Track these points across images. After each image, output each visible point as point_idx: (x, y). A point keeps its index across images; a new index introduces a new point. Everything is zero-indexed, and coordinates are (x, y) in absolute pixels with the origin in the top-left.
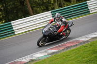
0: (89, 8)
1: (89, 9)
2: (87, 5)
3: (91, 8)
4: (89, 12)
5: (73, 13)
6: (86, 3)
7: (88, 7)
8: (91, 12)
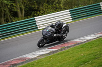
0: (37, 24)
1: (37, 26)
2: (35, 21)
3: (39, 24)
4: (37, 28)
5: (20, 28)
6: (34, 19)
7: (35, 23)
8: (39, 29)
